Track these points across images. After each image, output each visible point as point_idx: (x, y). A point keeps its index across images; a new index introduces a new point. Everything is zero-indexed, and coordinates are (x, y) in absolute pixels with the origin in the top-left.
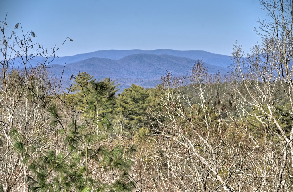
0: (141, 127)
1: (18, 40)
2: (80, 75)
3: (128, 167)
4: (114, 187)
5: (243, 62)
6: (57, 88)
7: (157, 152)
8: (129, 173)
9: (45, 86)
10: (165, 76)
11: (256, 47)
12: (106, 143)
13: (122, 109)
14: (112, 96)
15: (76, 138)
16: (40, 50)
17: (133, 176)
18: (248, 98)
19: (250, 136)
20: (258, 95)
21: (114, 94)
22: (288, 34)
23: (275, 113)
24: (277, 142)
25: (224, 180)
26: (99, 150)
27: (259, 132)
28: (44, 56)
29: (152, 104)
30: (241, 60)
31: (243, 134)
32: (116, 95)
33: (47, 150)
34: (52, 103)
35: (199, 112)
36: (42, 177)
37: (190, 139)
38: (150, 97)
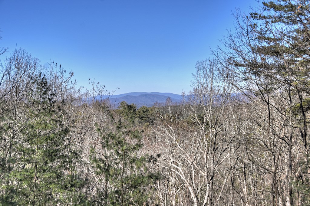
0: (146, 122)
1: (99, 89)
2: (122, 102)
3: (141, 138)
4: (135, 146)
5: (186, 97)
6: (113, 107)
7: (152, 132)
8: (141, 140)
9: (109, 106)
10: (155, 102)
11: (191, 92)
12: (132, 129)
13: (139, 115)
14: (134, 110)
15: (120, 127)
16: (107, 92)
17: (143, 141)
18: (188, 111)
19: (188, 126)
20: (191, 110)
21: (135, 109)
22: (202, 87)
23: (198, 117)
24: (198, 128)
25: (178, 143)
26: (129, 131)
27: (191, 124)
28: (108, 95)
29: (150, 113)
30: (185, 97)
31: (186, 125)
32: (136, 110)
33: (109, 131)
34: (111, 113)
35: (169, 117)
36: (107, 142)
37: (165, 127)
38: (150, 111)
